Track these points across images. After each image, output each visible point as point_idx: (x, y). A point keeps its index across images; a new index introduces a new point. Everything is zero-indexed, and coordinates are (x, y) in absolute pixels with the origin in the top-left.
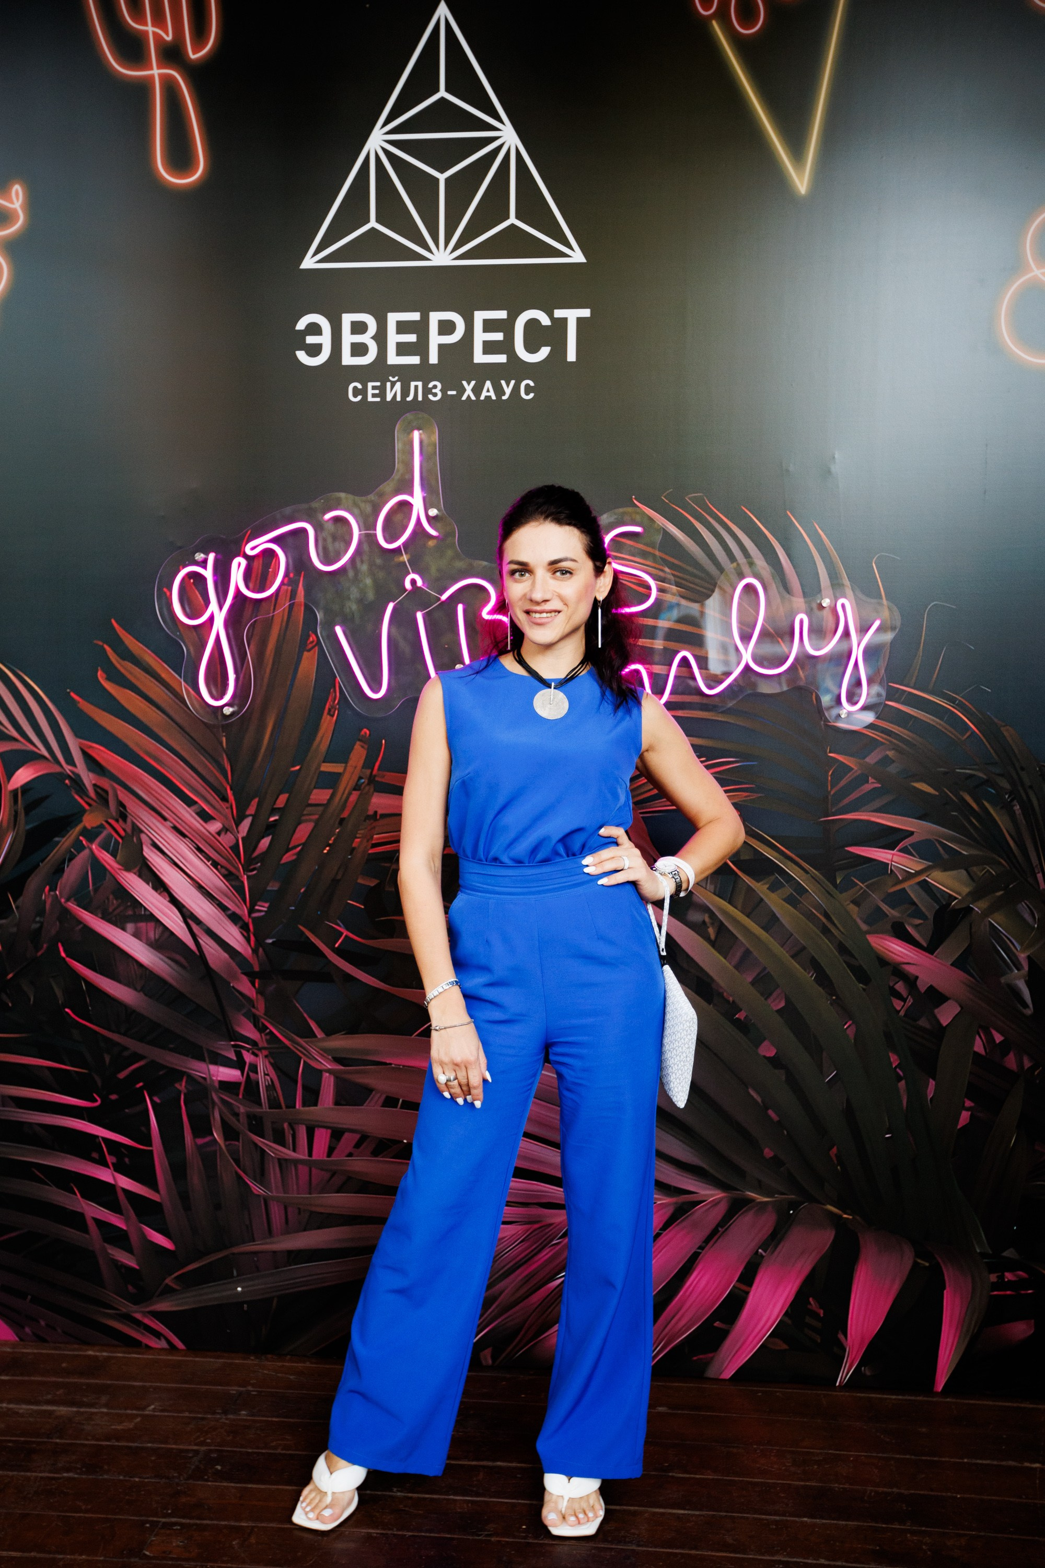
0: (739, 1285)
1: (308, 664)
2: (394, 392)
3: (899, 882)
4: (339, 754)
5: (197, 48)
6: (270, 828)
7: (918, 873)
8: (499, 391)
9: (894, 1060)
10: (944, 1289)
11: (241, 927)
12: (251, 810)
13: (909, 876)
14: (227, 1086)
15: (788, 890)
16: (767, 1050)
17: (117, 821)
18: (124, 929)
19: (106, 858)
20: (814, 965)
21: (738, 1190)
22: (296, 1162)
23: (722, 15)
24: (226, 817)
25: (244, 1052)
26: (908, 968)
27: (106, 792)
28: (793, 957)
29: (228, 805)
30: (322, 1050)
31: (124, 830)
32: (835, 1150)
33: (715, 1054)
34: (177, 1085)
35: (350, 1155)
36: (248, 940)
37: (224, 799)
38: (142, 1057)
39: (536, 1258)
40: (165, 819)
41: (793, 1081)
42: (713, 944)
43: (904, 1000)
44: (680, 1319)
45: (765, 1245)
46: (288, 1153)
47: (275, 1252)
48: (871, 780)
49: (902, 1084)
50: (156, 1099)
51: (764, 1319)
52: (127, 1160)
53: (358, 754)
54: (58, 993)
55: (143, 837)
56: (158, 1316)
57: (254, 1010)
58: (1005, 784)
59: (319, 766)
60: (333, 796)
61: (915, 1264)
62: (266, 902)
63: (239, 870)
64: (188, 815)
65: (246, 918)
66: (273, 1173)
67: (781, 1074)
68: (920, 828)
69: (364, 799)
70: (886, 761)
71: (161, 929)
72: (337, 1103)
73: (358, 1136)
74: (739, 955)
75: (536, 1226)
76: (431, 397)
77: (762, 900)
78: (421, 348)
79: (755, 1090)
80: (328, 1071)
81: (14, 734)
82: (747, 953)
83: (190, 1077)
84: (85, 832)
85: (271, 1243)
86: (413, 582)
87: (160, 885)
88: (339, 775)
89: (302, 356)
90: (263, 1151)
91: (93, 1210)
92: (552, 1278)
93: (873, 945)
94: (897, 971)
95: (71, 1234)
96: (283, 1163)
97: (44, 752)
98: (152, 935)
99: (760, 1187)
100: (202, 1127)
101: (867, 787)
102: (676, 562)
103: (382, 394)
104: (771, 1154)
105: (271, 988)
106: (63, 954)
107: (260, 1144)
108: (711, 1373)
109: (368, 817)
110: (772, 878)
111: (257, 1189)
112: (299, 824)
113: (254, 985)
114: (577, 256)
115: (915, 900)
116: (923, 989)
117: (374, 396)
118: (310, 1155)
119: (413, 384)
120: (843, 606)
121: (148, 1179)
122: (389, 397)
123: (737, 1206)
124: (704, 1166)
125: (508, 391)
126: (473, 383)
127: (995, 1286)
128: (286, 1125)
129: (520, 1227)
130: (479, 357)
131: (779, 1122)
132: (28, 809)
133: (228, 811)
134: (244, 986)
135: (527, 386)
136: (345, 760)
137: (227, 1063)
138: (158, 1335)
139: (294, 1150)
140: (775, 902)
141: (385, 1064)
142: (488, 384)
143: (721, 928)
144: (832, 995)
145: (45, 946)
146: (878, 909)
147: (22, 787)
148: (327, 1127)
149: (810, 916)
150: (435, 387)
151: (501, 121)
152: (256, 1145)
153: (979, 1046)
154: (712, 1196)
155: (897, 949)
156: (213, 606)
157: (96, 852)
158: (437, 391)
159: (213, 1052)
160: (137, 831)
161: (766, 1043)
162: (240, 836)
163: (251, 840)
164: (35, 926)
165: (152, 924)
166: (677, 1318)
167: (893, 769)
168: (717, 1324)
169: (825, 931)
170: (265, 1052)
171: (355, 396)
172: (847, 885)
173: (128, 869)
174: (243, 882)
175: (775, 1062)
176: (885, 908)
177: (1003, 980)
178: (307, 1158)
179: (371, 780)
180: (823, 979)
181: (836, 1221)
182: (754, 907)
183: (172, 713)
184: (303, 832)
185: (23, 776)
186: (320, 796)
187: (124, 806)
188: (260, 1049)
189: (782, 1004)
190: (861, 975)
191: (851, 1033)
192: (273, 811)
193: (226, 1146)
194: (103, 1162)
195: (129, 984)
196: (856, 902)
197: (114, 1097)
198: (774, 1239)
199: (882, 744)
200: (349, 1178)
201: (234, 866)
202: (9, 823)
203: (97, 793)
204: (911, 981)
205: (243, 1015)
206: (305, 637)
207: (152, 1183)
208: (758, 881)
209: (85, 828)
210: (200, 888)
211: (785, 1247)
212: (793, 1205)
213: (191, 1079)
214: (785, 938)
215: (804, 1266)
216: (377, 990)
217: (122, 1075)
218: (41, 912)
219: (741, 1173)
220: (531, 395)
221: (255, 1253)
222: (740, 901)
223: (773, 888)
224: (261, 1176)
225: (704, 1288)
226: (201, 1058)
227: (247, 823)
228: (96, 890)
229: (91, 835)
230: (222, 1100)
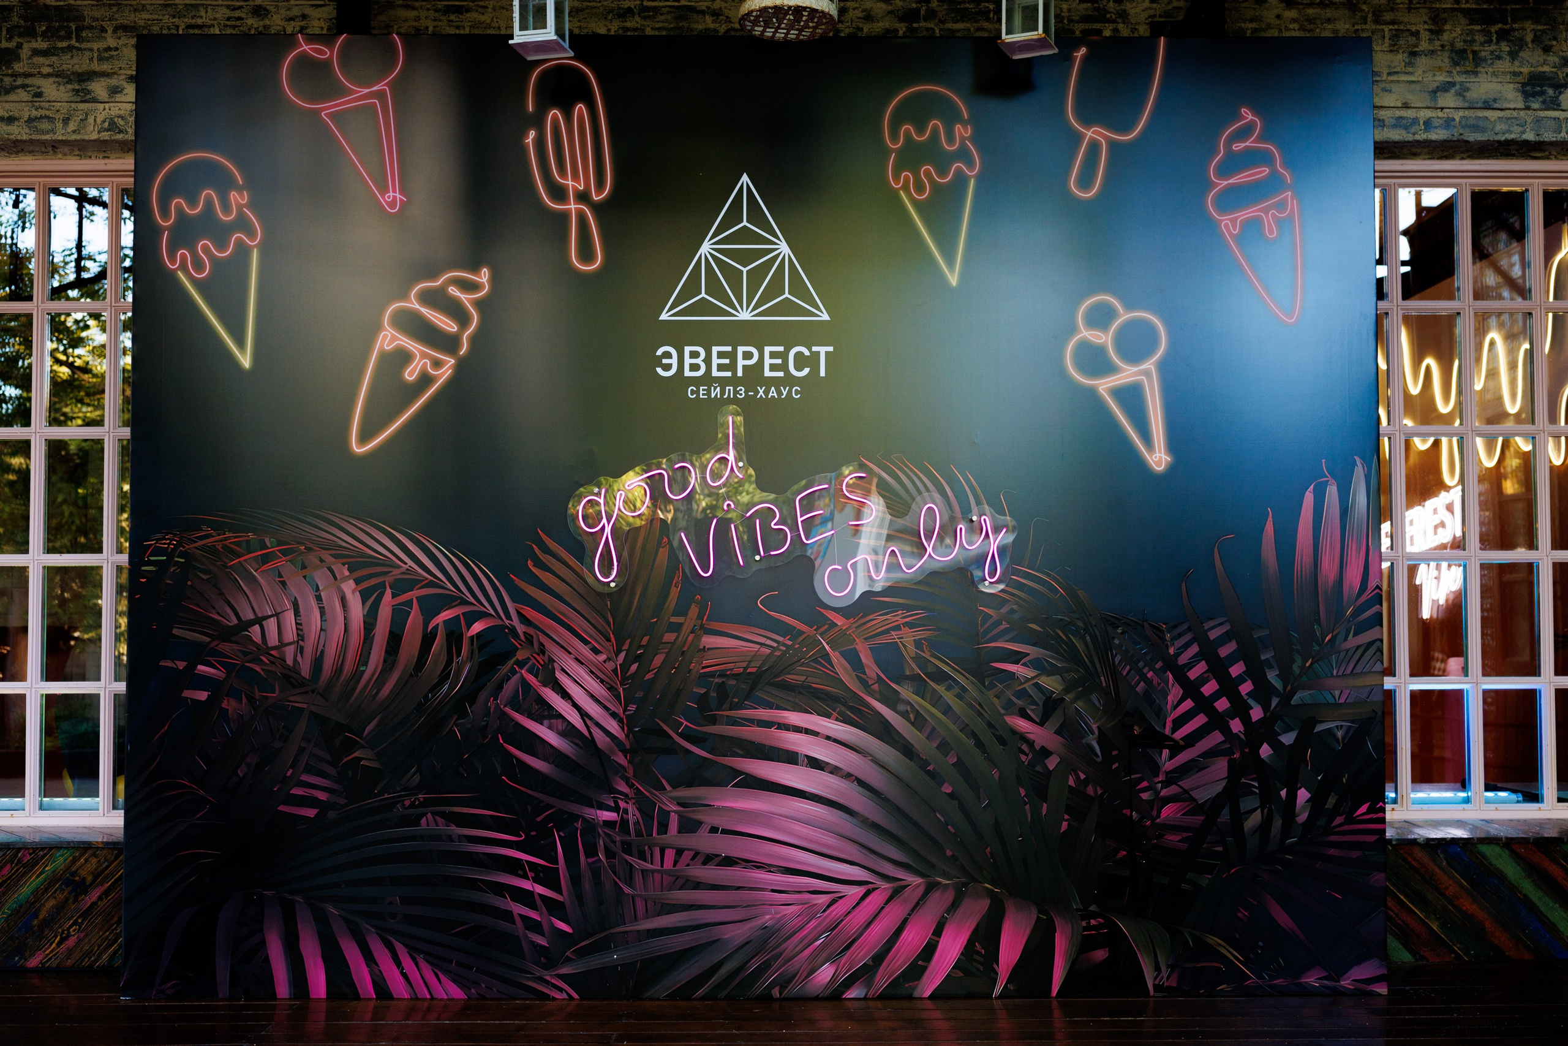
0: (933, 937)
1: (663, 556)
2: (716, 392)
3: (1022, 684)
4: (681, 611)
5: (598, 193)
6: (638, 658)
7: (1033, 678)
8: (780, 393)
9: (1023, 792)
10: (1056, 932)
11: (618, 721)
12: (626, 647)
13: (1028, 680)
14: (608, 824)
15: (957, 690)
16: (947, 789)
17: (539, 655)
18: (542, 724)
19: (531, 678)
20: (974, 735)
21: (930, 877)
22: (653, 871)
23: (906, 188)
24: (609, 651)
25: (619, 801)
26: (1029, 736)
27: (532, 637)
28: (960, 731)
29: (611, 644)
30: (670, 798)
31: (543, 661)
32: (989, 849)
33: (916, 792)
34: (575, 824)
35: (688, 865)
36: (623, 730)
37: (609, 640)
38: (551, 807)
39: (806, 927)
40: (570, 653)
41: (962, 807)
42: (913, 724)
43: (1027, 755)
44: (897, 960)
45: (948, 911)
46: (649, 866)
47: (639, 931)
48: (1004, 623)
49: (1027, 807)
50: (562, 834)
51: (949, 957)
52: (541, 875)
53: (694, 611)
54: (498, 766)
55: (555, 664)
56: (562, 977)
57: (626, 774)
58: (1081, 624)
59: (669, 618)
60: (677, 637)
61: (1038, 918)
62: (634, 704)
63: (617, 685)
64: (585, 650)
65: (622, 715)
66: (638, 879)
67: (956, 803)
68: (1033, 651)
69: (698, 638)
70: (1012, 611)
71: (565, 724)
72: (679, 832)
73: (692, 853)
74: (928, 730)
75: (806, 906)
76: (738, 396)
77: (941, 696)
78: (732, 367)
79: (940, 814)
80: (674, 811)
81: (473, 601)
82: (934, 729)
83: (583, 818)
84: (518, 662)
85: (638, 925)
86: (729, 505)
87: (565, 695)
88: (681, 625)
89: (659, 370)
90: (631, 865)
91: (518, 909)
92: (817, 939)
93: (1008, 722)
94: (1023, 738)
95: (504, 925)
96: (644, 872)
97: (493, 613)
98: (560, 727)
99: (945, 875)
100: (591, 851)
101: (1002, 627)
102: (886, 494)
103: (709, 393)
104: (951, 854)
105: (637, 759)
106: (501, 741)
107: (630, 861)
108: (916, 994)
109: (700, 650)
110: (948, 682)
111: (627, 890)
112: (656, 655)
113: (626, 758)
114: (825, 317)
115: (1032, 694)
116: (1038, 749)
117: (703, 394)
118: (662, 866)
119: (727, 388)
120: (985, 520)
121: (555, 886)
122: (713, 396)
123: (931, 887)
124: (910, 863)
125: (785, 393)
126: (764, 388)
127: (1085, 929)
128: (646, 848)
129: (796, 907)
130: (767, 373)
131: (955, 833)
132: (480, 648)
133: (611, 648)
134: (621, 759)
135: (796, 390)
136: (685, 615)
137: (608, 808)
138: (561, 990)
139: (652, 864)
140: (949, 697)
141: (711, 806)
142: (773, 388)
143: (918, 714)
144: (984, 753)
145: (490, 736)
146: (1010, 700)
147: (477, 634)
148: (673, 848)
149: (970, 705)
150: (741, 390)
151: (779, 239)
152: (626, 861)
153: (1071, 782)
154: (916, 881)
155: (1022, 724)
156: (604, 520)
157: (524, 675)
158: (742, 392)
159: (599, 802)
160: (552, 661)
161: (946, 784)
162: (618, 663)
163: (625, 666)
164: (483, 723)
165: (560, 721)
166: (895, 960)
167: (1016, 616)
168: (920, 963)
169: (980, 714)
170: (633, 801)
171: (692, 395)
172: (992, 686)
173: (545, 686)
174: (620, 693)
175: (952, 796)
176: (1014, 699)
177: (1084, 741)
178: (660, 868)
179: (702, 626)
180: (979, 744)
181: (991, 894)
182: (936, 701)
183: (575, 587)
184: (659, 660)
185: (478, 627)
186: (669, 637)
187: (544, 646)
188: (630, 799)
189: (955, 760)
190: (1002, 741)
191: (996, 777)
192: (640, 647)
193: (607, 863)
194: (525, 877)
195: (544, 759)
196: (997, 697)
197: (533, 833)
198: (954, 906)
199: (1010, 601)
200: (687, 880)
201: (614, 682)
202: (467, 657)
203: (525, 636)
204: (1031, 744)
205: (620, 777)
206: (660, 540)
207: (557, 889)
208: (939, 685)
209: (517, 659)
210: (592, 696)
211: (960, 912)
212: (965, 885)
213: (585, 820)
214: (956, 719)
215: (971, 923)
216: (706, 759)
217: (539, 819)
218: (488, 714)
219: (933, 866)
220: (799, 396)
221: (626, 932)
222: (928, 696)
223: (948, 689)
224: (630, 882)
225: (912, 940)
226: (592, 806)
227: (623, 655)
228: (524, 699)
229: (521, 664)
230: (605, 833)
